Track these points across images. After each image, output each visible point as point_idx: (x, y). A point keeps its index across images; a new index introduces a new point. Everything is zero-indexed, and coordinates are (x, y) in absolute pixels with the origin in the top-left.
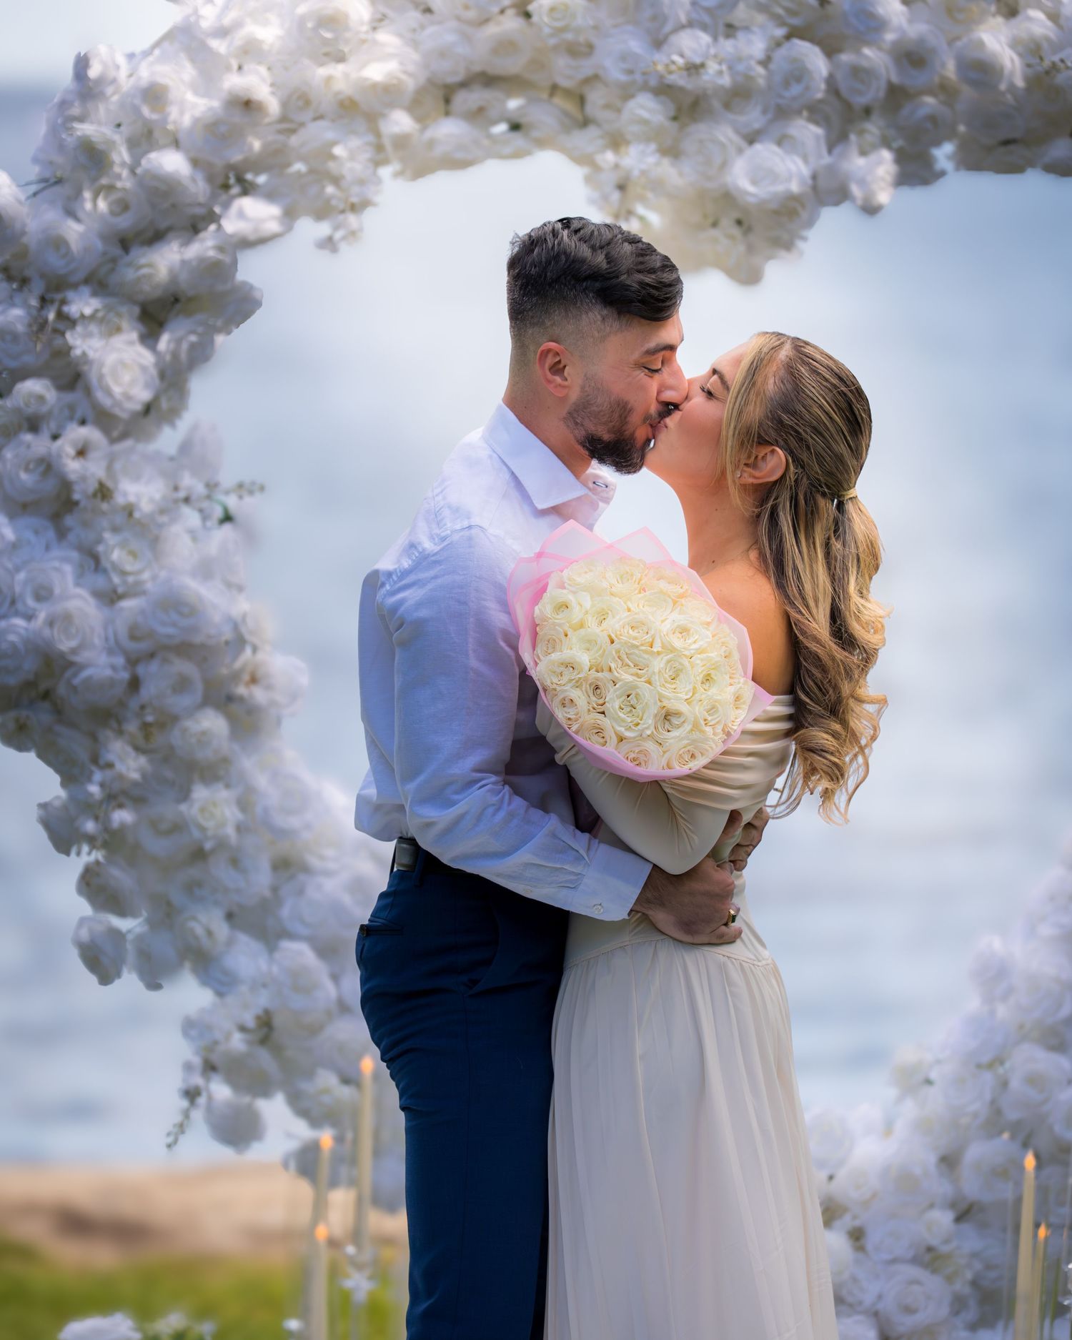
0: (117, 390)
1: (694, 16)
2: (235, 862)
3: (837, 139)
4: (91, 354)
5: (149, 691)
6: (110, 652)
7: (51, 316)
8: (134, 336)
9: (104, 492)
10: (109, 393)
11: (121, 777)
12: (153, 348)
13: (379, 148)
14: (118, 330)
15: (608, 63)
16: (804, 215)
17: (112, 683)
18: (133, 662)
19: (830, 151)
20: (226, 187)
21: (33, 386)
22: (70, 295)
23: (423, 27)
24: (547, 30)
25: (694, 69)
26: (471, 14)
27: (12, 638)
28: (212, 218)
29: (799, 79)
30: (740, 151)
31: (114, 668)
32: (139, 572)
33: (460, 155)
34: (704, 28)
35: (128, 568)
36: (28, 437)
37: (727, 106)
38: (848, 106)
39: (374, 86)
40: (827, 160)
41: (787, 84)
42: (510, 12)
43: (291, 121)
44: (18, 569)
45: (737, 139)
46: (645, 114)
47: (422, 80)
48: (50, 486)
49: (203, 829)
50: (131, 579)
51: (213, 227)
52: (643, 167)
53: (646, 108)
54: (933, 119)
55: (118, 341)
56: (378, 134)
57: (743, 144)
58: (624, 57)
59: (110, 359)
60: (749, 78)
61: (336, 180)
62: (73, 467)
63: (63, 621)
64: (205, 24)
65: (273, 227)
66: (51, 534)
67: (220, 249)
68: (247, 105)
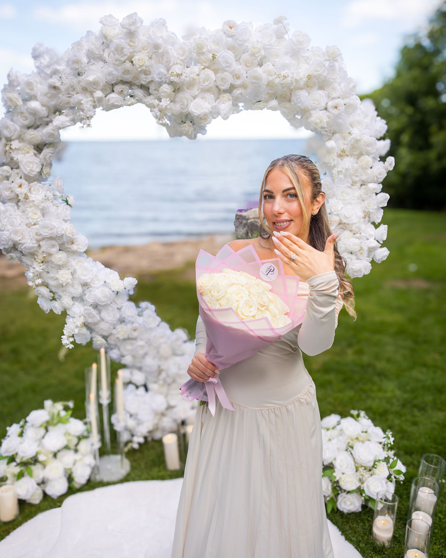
0: (28, 169)
1: (178, 61)
2: (73, 286)
3: (217, 98)
4: (19, 158)
5: (43, 248)
6: (31, 240)
7: (7, 148)
8: (32, 154)
9: (26, 198)
10: (26, 170)
11: (37, 271)
12: (38, 157)
13: (94, 102)
14: (28, 152)
15: (155, 76)
16: (209, 120)
17: (33, 247)
18: (38, 241)
19: (215, 102)
20: (55, 113)
21: (6, 168)
22: (12, 143)
23: (104, 67)
24: (138, 66)
25: (178, 75)
26: (117, 62)
27: (4, 236)
28: (51, 121)
29: (207, 81)
30: (192, 101)
31: (33, 244)
32: (38, 219)
33: (116, 104)
34: (181, 65)
35: (34, 218)
36: (6, 182)
37: (188, 88)
38: (220, 90)
39: (91, 82)
40: (215, 104)
41: (204, 82)
42: (127, 61)
43: (70, 94)
44: (5, 218)
45: (191, 98)
46: (166, 90)
47: (105, 82)
48: (13, 195)
49: (62, 281)
50: (35, 221)
51: (50, 124)
52: (166, 105)
53: (166, 88)
54: (241, 94)
55: (27, 155)
56: (94, 98)
57: (193, 99)
58: (159, 74)
59: (25, 160)
60: (194, 79)
61: (83, 110)
62: (18, 191)
63: (16, 232)
64: (42, 65)
65: (68, 124)
66: (16, 207)
67: (54, 130)
68: (55, 88)
